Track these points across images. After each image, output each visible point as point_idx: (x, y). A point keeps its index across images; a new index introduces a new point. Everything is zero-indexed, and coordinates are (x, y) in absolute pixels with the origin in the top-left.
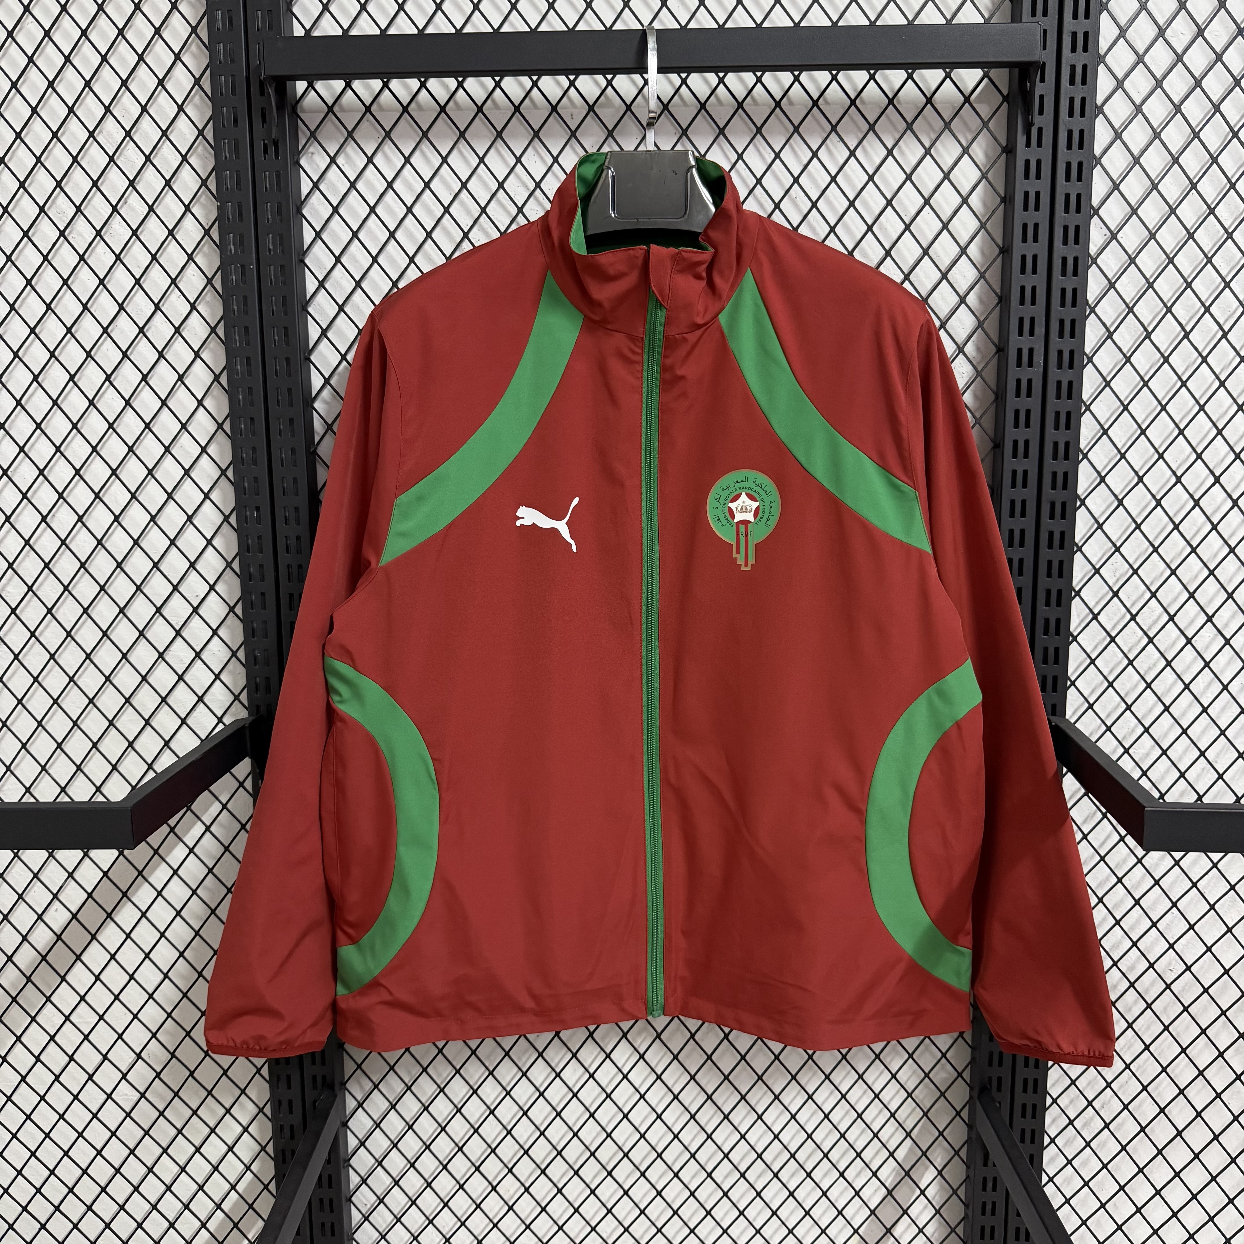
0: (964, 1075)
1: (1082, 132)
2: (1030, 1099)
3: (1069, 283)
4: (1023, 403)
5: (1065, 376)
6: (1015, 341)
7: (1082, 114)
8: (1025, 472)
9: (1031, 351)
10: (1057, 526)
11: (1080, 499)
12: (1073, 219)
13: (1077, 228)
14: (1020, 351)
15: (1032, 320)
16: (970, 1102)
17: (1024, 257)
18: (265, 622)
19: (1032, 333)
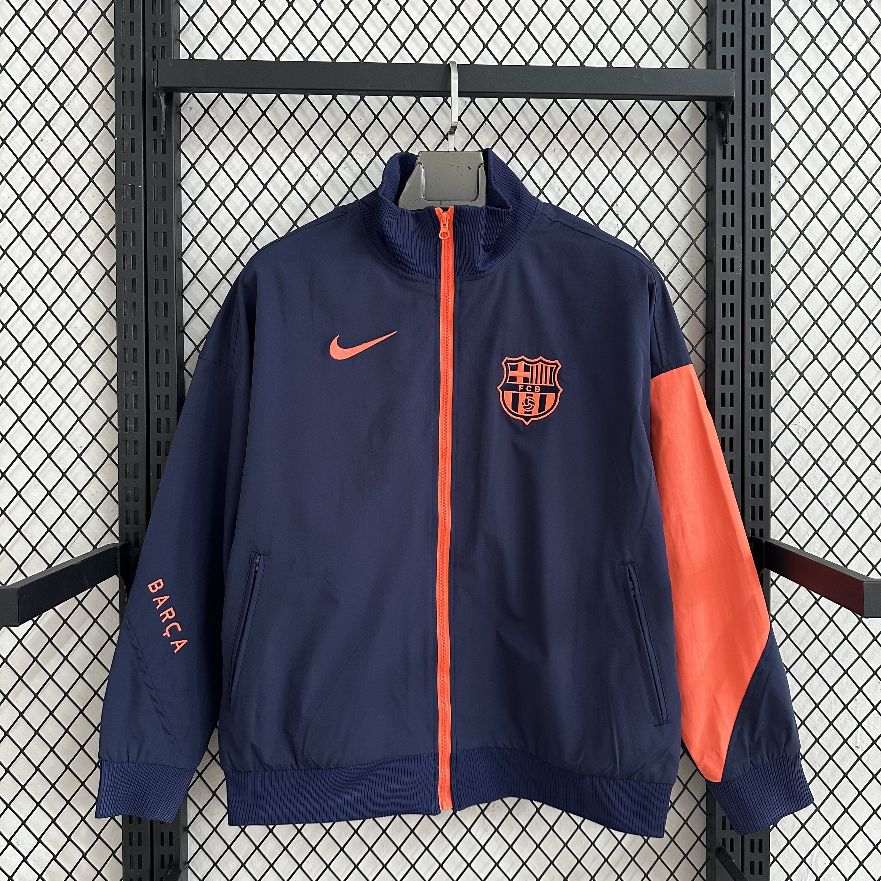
0: (702, 839)
1: (762, 105)
2: (757, 857)
3: (758, 211)
4: (728, 299)
5: (758, 279)
6: (720, 253)
7: (762, 93)
8: (732, 350)
9: (732, 260)
10: (757, 391)
11: (772, 372)
12: (758, 166)
13: (762, 172)
14: (724, 260)
15: (732, 237)
16: (708, 862)
17: (724, 192)
18: (136, 465)
19: (732, 247)
